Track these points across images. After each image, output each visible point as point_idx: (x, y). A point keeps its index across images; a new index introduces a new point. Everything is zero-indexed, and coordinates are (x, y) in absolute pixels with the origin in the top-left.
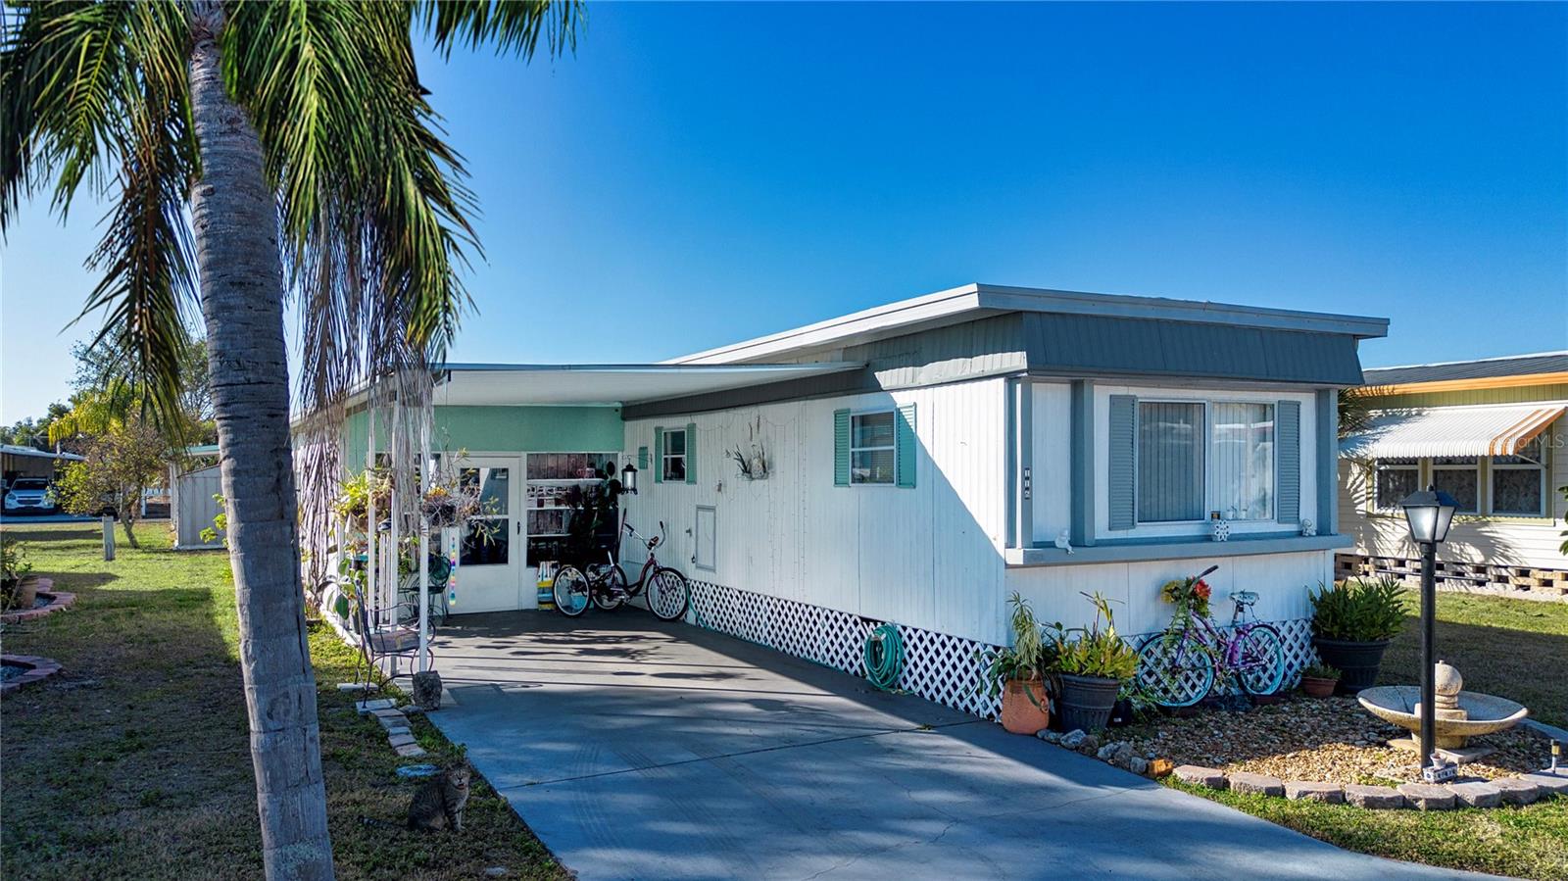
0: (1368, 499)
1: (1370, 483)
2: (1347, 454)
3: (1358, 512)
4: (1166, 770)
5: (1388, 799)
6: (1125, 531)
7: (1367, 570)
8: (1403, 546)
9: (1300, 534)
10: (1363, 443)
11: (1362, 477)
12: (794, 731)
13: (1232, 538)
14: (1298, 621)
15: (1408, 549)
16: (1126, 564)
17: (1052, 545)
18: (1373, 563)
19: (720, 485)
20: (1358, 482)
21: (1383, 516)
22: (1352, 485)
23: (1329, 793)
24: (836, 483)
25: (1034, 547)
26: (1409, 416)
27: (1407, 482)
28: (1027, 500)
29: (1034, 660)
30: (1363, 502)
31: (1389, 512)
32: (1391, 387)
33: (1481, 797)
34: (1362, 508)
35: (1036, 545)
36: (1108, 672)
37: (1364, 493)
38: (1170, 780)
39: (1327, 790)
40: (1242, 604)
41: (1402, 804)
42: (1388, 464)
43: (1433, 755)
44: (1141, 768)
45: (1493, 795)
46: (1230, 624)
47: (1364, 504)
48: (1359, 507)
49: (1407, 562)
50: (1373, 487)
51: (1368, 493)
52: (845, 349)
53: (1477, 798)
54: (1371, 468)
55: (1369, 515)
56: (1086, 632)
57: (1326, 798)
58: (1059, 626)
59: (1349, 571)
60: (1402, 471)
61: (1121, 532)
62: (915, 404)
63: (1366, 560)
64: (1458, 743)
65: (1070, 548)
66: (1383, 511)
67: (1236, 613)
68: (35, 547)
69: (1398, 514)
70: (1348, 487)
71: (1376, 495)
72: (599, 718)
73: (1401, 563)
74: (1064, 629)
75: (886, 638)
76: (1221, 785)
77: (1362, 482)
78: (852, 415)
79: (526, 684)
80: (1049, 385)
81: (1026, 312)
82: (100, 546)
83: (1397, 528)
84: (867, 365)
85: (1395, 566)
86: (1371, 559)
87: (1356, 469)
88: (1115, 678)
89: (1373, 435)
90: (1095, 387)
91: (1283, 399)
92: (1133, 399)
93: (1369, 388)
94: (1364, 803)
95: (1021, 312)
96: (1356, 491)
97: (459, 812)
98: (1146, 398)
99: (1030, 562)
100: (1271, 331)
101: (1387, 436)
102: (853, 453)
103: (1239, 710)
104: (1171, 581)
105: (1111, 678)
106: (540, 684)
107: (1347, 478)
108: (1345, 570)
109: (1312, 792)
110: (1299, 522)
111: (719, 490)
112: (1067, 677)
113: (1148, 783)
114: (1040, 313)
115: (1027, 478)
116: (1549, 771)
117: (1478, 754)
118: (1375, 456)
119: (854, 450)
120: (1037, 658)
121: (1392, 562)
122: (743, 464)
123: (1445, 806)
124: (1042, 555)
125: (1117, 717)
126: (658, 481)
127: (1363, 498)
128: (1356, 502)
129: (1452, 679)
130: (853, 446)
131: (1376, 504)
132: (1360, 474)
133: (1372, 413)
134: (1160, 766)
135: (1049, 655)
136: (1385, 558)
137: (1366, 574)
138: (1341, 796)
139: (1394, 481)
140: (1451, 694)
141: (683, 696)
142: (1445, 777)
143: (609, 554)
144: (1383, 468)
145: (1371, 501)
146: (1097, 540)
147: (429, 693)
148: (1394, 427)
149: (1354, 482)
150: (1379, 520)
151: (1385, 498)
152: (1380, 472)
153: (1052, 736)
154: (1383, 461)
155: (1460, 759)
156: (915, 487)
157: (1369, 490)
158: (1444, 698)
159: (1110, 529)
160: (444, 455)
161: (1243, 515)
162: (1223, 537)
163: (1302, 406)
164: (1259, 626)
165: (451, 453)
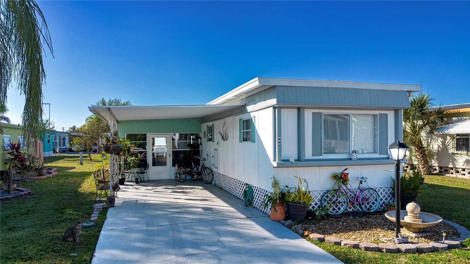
0: (453, 148)
1: (453, 142)
2: (442, 132)
3: (449, 152)
4: (307, 235)
5: (372, 248)
6: (319, 157)
7: (452, 172)
8: (464, 164)
9: (388, 158)
10: (448, 129)
11: (451, 141)
12: (207, 218)
13: (359, 159)
14: (387, 187)
15: (466, 165)
16: (319, 167)
17: (288, 161)
18: (455, 170)
19: (218, 142)
20: (449, 142)
21: (457, 154)
22: (447, 143)
23: (354, 244)
24: (240, 141)
25: (282, 161)
26: (466, 119)
27: (466, 142)
28: (280, 146)
29: (278, 197)
30: (451, 149)
31: (460, 152)
32: (458, 110)
33: (407, 249)
34: (451, 151)
35: (283, 161)
36: (302, 202)
37: (451, 146)
38: (308, 238)
39: (353, 244)
40: (362, 181)
41: (378, 250)
42: (459, 136)
43: (400, 234)
44: (301, 233)
45: (412, 249)
46: (358, 188)
47: (451, 150)
48: (450, 151)
49: (466, 170)
50: (454, 144)
51: (453, 146)
52: (242, 99)
53: (405, 249)
54: (453, 137)
55: (453, 154)
56: (296, 188)
57: (353, 246)
58: (287, 186)
59: (446, 172)
60: (464, 138)
61: (317, 157)
62: (255, 116)
63: (452, 169)
64: (418, 231)
65: (294, 162)
66: (458, 152)
67: (360, 184)
68: (67, 160)
69: (463, 153)
70: (446, 144)
71: (455, 147)
72: (155, 211)
73: (464, 170)
74: (289, 188)
75: (248, 189)
76: (322, 240)
77: (451, 142)
78: (243, 120)
79: (145, 200)
80: (289, 109)
81: (277, 86)
82: (79, 160)
83: (462, 158)
84: (245, 105)
85: (462, 171)
86: (454, 168)
87: (448, 138)
88: (304, 204)
89: (452, 126)
90: (305, 110)
91: (381, 113)
92: (321, 113)
93: (451, 110)
94: (364, 248)
95: (275, 86)
96: (449, 145)
97: (78, 236)
98: (326, 113)
99: (279, 166)
100: (373, 90)
101: (456, 126)
102: (243, 132)
103: (356, 216)
104: (335, 173)
105: (302, 204)
106: (149, 200)
107: (446, 141)
108: (445, 172)
109: (348, 244)
110: (388, 154)
111: (218, 144)
112: (288, 203)
113: (302, 238)
114: (283, 86)
115: (279, 139)
116: (442, 242)
117: (424, 235)
118: (455, 133)
119: (243, 131)
120: (279, 197)
121: (461, 170)
122: (222, 136)
123: (393, 251)
124: (284, 164)
125: (310, 217)
126: (207, 142)
127: (451, 148)
128: (448, 149)
129: (415, 208)
130: (243, 130)
131: (455, 150)
132: (450, 139)
133: (454, 118)
134: (306, 233)
135: (283, 196)
136: (459, 168)
137: (452, 173)
138: (358, 246)
139: (461, 142)
140: (416, 213)
141: (184, 206)
142: (402, 241)
143: (193, 163)
144: (457, 137)
145: (453, 149)
146: (306, 159)
147: (111, 202)
148: (460, 123)
149: (448, 142)
150: (456, 155)
151: (459, 147)
152: (456, 138)
153: (283, 222)
154: (458, 135)
155: (415, 236)
156: (255, 142)
157: (453, 145)
158: (413, 215)
159: (312, 156)
160: (148, 134)
161: (366, 152)
162: (355, 159)
163: (388, 115)
164: (369, 189)
165: (150, 133)
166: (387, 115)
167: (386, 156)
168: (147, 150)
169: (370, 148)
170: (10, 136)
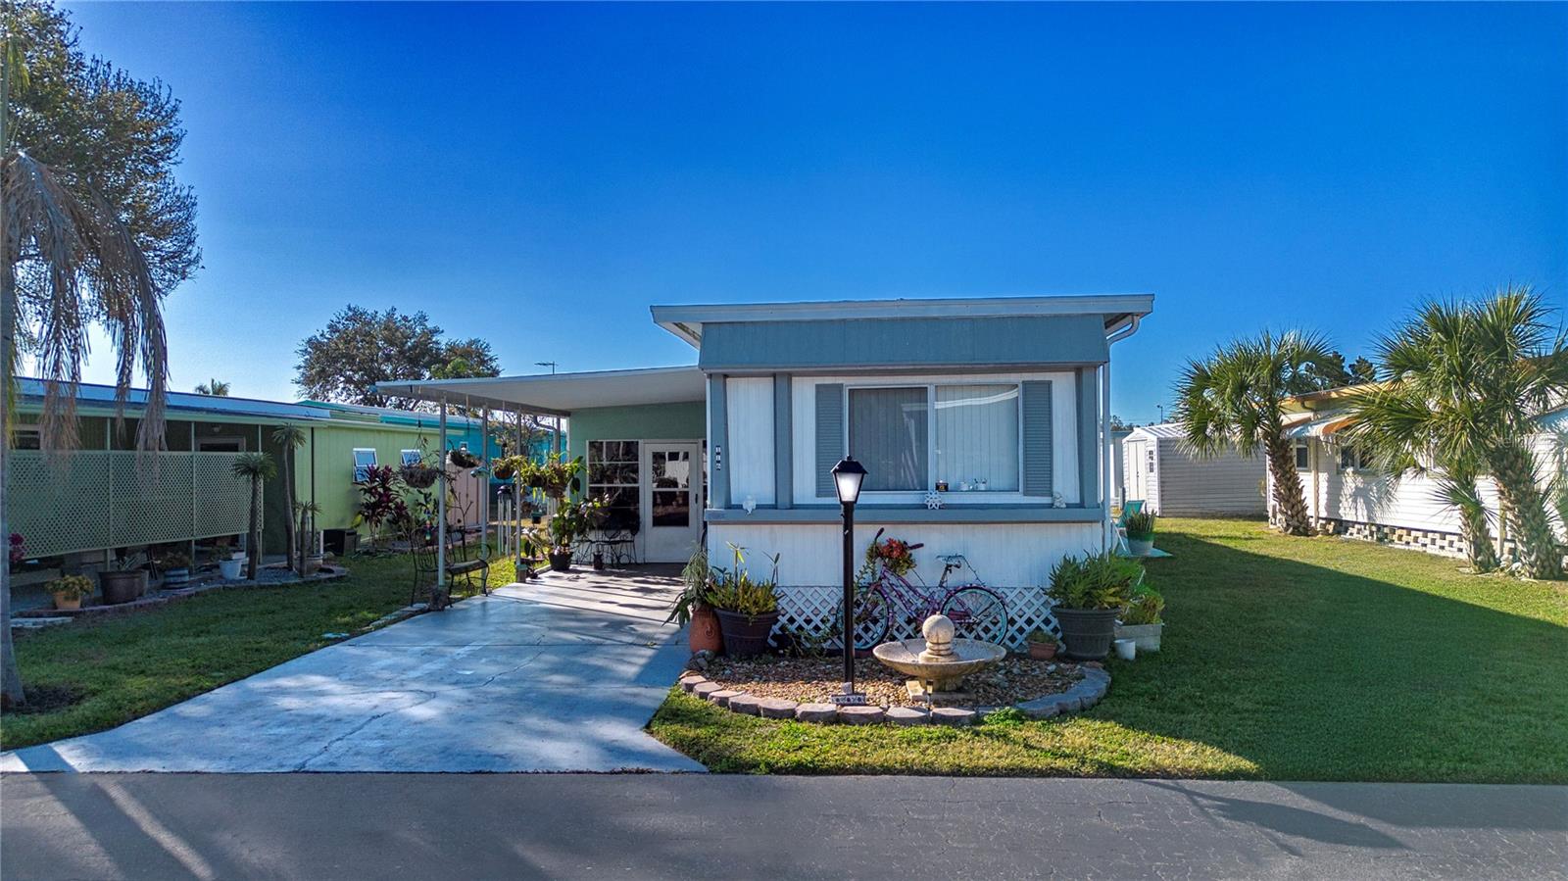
9: (1051, 506)
16: (836, 526)
17: (740, 507)
28: (718, 471)
40: (950, 566)
46: (937, 584)
61: (830, 499)
65: (749, 510)
67: (944, 575)
80: (750, 378)
81: (705, 323)
90: (794, 378)
91: (1027, 379)
92: (841, 387)
98: (857, 386)
99: (711, 519)
110: (1052, 495)
115: (718, 454)
124: (723, 515)
125: (782, 650)
129: (932, 628)
140: (934, 641)
142: (846, 702)
146: (794, 502)
159: (817, 496)
160: (640, 442)
161: (982, 487)
162: (934, 506)
163: (1054, 385)
164: (971, 588)
165: (646, 441)
166: (1049, 384)
167: (1046, 500)
168: (640, 484)
169: (1002, 479)
170: (374, 450)
